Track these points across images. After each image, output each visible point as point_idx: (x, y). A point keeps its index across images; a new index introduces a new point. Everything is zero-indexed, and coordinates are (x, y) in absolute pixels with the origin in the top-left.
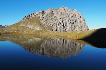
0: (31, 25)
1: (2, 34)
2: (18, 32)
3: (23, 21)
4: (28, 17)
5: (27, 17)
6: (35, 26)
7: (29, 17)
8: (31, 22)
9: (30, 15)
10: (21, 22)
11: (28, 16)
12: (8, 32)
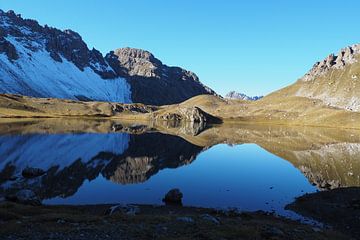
0: (332, 94)
1: (227, 120)
2: (276, 115)
3: (307, 78)
4: (328, 64)
5: (322, 63)
6: (348, 96)
7: (333, 63)
8: (337, 83)
9: (335, 58)
10: (300, 82)
11: (329, 60)
12: (248, 114)
